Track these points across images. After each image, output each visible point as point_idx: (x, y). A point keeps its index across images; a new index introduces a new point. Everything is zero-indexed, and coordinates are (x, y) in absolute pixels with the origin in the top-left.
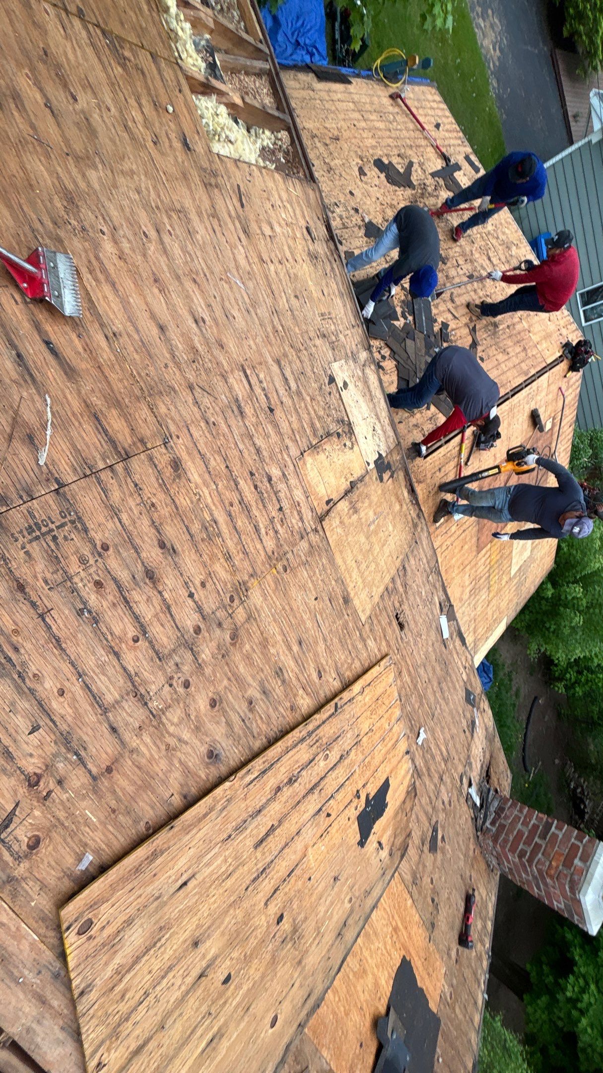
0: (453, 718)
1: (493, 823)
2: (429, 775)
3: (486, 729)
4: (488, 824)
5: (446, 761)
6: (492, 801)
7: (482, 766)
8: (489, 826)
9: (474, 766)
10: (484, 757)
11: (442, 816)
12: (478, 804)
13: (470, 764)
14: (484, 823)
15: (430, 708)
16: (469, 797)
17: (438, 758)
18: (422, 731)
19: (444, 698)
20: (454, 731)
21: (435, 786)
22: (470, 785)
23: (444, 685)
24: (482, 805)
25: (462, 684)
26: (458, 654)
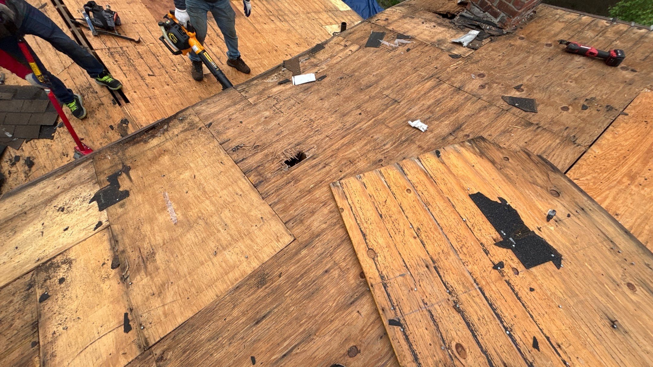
0: (395, 69)
1: (496, 15)
2: (457, 110)
3: (404, 17)
4: (496, 21)
5: (440, 82)
6: (473, 14)
7: (440, 24)
8: (498, 20)
9: (440, 37)
10: (430, 21)
12: (476, 32)
13: (440, 42)
14: (494, 25)
15: (387, 106)
16: (472, 46)
17: (438, 94)
18: (413, 124)
19: (377, 82)
20: (408, 67)
22: (460, 44)
23: (364, 81)
24: (478, 27)
25: (361, 53)
26: (332, 57)
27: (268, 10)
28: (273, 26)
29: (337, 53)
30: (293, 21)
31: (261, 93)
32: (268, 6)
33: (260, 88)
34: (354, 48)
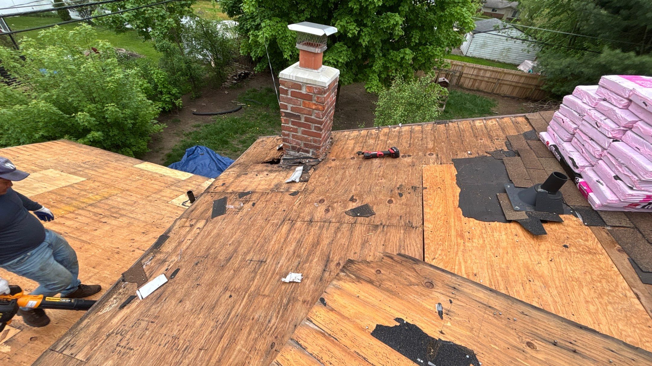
0: (248, 228)
1: (308, 152)
2: (318, 243)
3: (238, 176)
4: (310, 155)
5: (293, 222)
6: (291, 156)
7: (271, 171)
8: (311, 154)
9: (275, 182)
10: (262, 171)
11: (339, 208)
12: (301, 168)
13: (278, 186)
14: (311, 158)
15: (255, 271)
16: (304, 180)
17: (295, 235)
18: (287, 280)
19: (235, 251)
20: (260, 221)
21: (321, 228)
22: (293, 182)
23: (222, 256)
24: (300, 164)
25: (210, 226)
26: (180, 243)
27: (95, 214)
28: (107, 228)
29: (185, 236)
30: (132, 212)
31: (96, 336)
32: (96, 210)
33: (94, 328)
34: (201, 224)
